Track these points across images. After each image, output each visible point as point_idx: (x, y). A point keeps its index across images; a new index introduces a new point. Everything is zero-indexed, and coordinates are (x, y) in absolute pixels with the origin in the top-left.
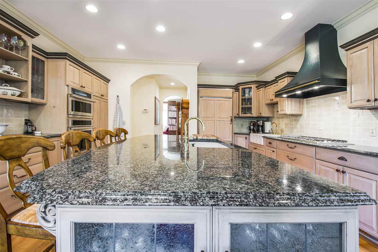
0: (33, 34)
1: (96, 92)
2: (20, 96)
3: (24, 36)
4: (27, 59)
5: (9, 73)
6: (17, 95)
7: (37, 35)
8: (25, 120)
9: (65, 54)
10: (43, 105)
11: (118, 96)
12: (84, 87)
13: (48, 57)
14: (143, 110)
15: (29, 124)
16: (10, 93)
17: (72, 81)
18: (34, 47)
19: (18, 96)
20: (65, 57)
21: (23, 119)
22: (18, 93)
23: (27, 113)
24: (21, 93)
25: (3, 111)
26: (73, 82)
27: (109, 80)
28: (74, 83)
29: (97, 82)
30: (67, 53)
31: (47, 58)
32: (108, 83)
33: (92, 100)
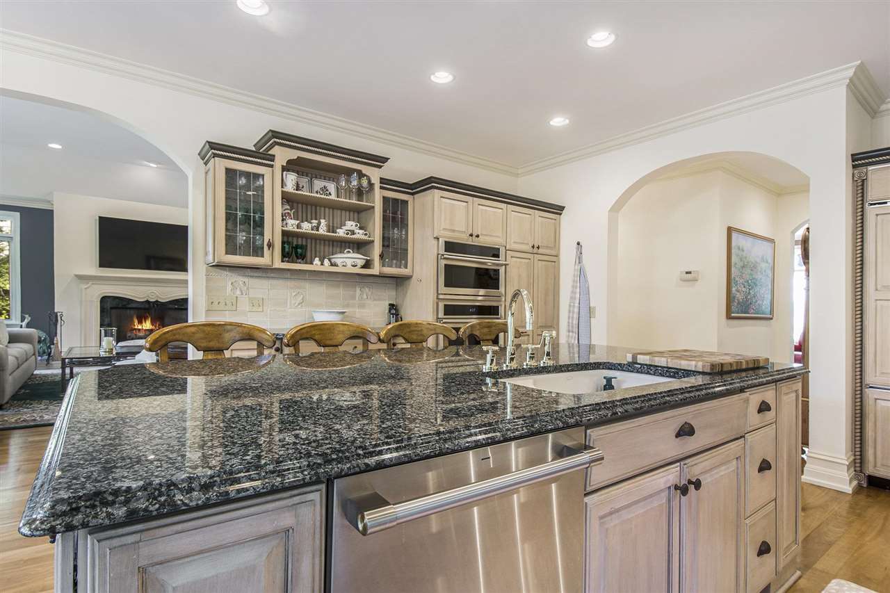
0: (378, 161)
1: (515, 242)
2: (364, 267)
3: (366, 170)
4: (373, 205)
5: (353, 233)
6: (359, 266)
7: (385, 160)
8: (390, 305)
9: (430, 180)
10: (408, 278)
11: (578, 244)
12: (478, 236)
13: (414, 191)
14: (681, 272)
15: (393, 311)
16: (349, 262)
17: (448, 227)
18: (383, 181)
19: (363, 267)
20: (430, 185)
21: (387, 303)
22: (361, 263)
23: (393, 293)
24: (367, 261)
25: (356, 291)
26: (451, 230)
27: (562, 208)
28: (454, 231)
29: (519, 218)
30: (431, 177)
31: (413, 194)
32: (560, 214)
33: (501, 260)
